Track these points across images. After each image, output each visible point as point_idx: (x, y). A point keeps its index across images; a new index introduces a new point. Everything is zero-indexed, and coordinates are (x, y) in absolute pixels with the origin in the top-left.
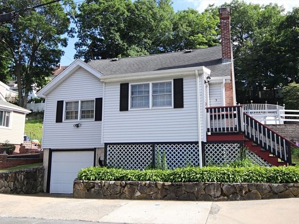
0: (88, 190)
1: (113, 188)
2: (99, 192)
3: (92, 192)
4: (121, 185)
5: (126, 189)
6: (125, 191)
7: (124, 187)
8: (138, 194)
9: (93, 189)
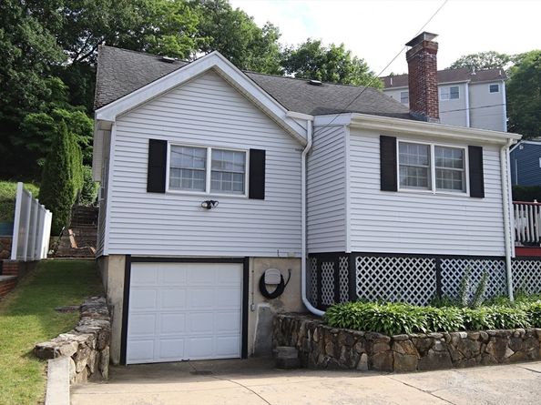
0: (422, 354)
1: (468, 346)
2: (444, 356)
3: (431, 357)
4: (480, 339)
5: (490, 345)
6: (489, 349)
7: (487, 342)
8: (510, 352)
9: (431, 351)
